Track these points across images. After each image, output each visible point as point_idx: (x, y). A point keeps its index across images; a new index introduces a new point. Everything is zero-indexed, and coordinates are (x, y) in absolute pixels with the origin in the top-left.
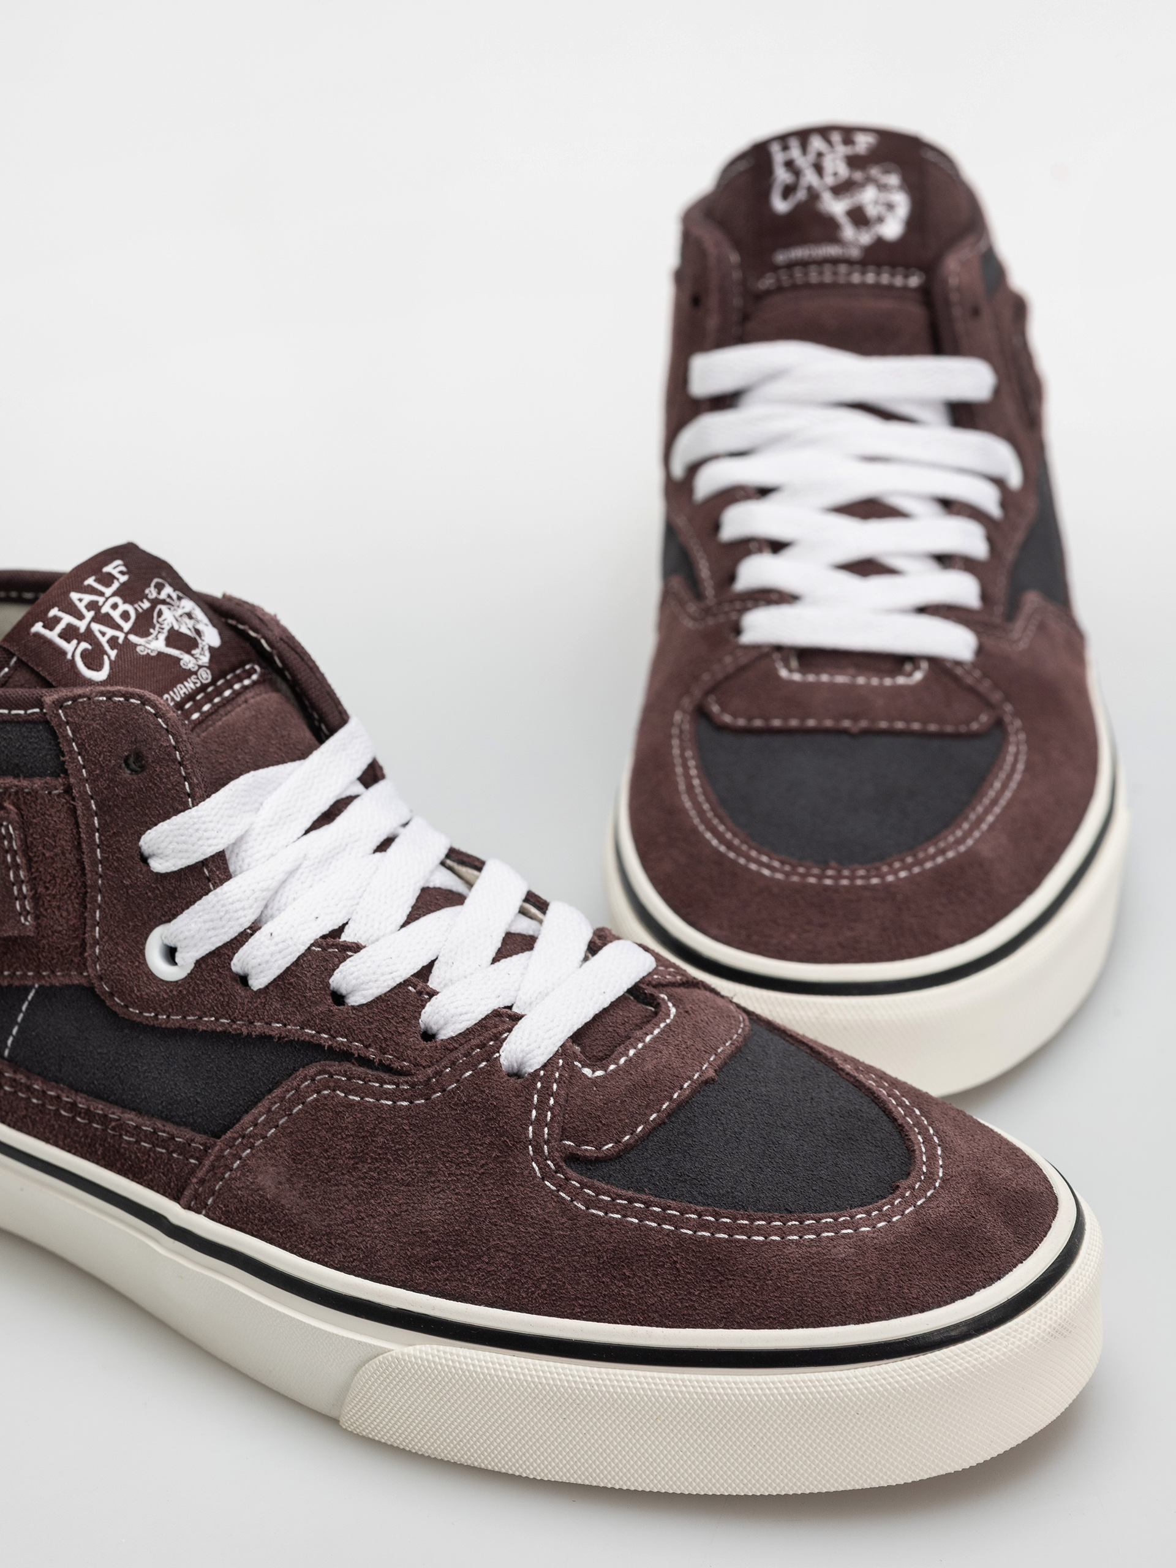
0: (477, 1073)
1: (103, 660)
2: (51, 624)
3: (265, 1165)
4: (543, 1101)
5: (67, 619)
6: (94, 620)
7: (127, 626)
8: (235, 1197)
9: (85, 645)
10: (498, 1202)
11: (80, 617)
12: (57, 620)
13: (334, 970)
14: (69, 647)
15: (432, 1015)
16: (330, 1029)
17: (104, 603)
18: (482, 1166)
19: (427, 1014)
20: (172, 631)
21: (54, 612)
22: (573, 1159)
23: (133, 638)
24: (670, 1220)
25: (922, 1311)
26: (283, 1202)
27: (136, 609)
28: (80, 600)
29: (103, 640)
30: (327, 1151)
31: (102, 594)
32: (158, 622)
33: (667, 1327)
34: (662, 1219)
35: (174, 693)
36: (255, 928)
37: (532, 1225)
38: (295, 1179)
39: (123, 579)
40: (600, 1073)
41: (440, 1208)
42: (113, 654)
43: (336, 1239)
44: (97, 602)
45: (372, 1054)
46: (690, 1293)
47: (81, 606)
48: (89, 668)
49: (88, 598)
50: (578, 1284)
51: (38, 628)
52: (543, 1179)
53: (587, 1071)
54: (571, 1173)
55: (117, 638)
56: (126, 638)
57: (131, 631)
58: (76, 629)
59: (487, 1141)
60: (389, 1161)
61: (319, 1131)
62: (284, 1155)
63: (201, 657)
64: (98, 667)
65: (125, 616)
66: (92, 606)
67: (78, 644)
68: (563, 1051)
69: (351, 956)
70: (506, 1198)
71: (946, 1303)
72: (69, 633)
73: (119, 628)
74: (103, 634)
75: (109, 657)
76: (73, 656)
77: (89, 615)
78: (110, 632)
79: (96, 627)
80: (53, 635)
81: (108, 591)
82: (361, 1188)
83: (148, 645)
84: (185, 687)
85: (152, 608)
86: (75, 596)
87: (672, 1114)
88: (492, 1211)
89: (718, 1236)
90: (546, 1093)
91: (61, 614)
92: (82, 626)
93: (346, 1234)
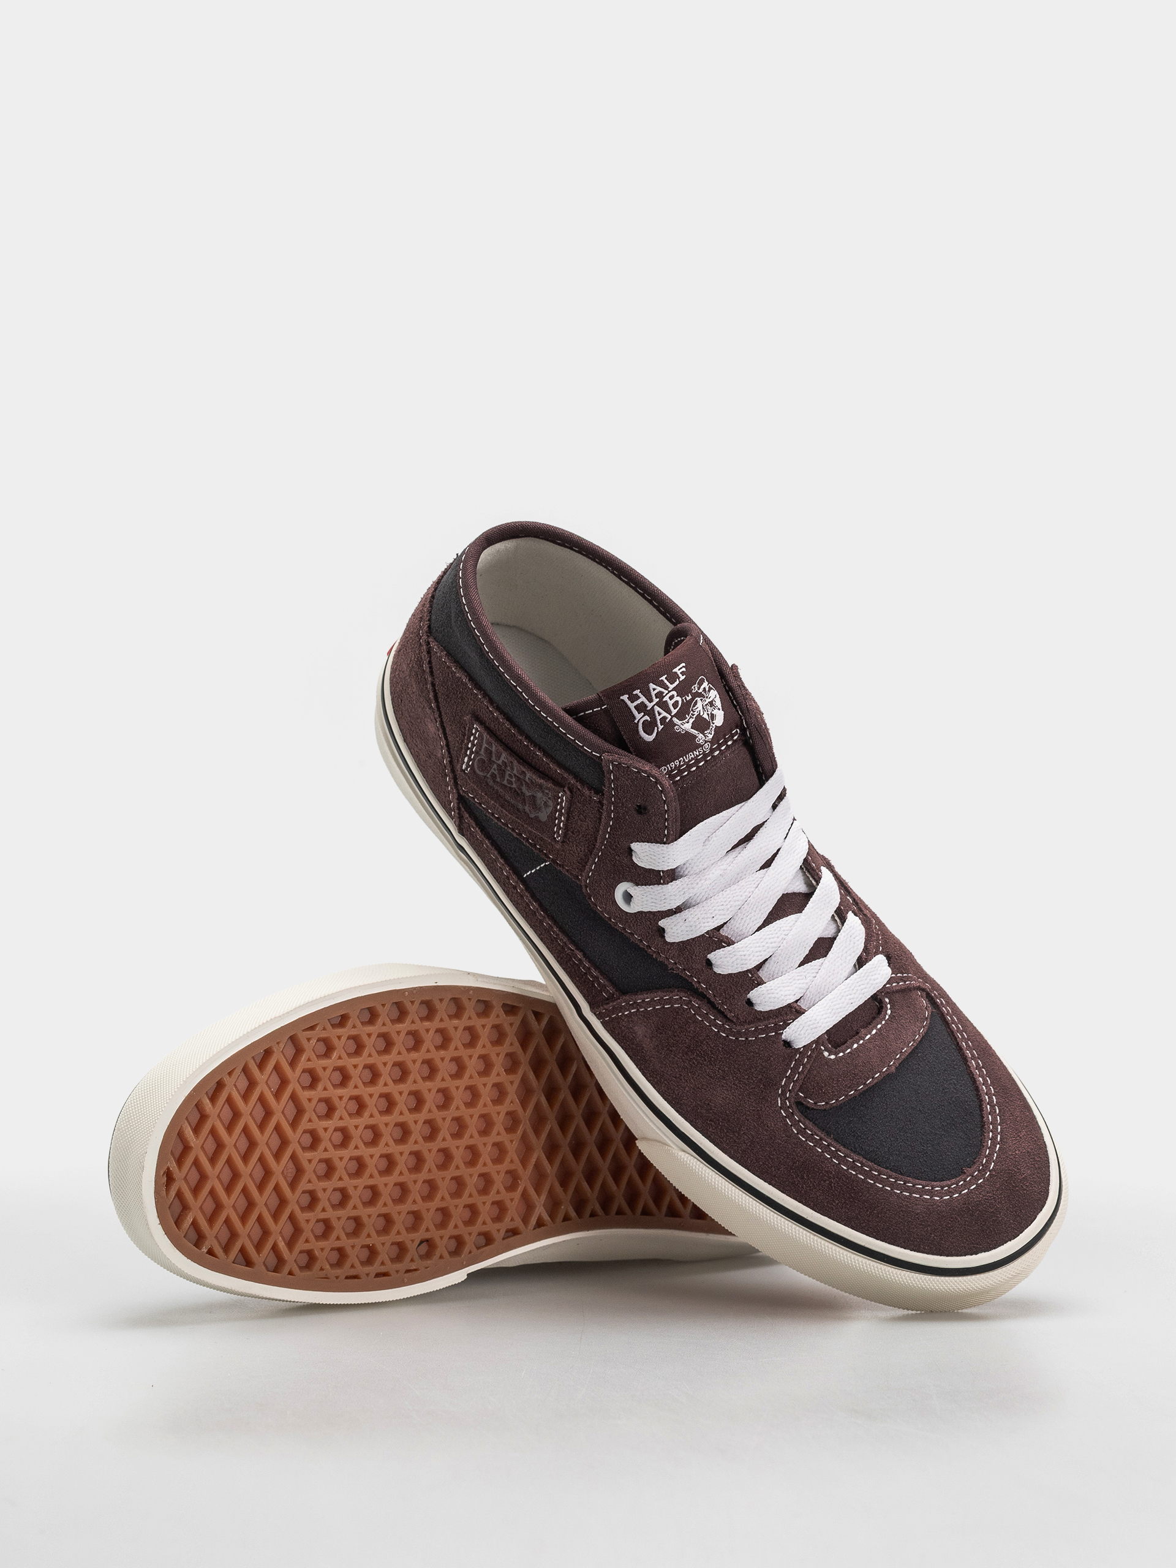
0: (768, 1038)
1: (654, 729)
2: (633, 698)
3: (641, 1024)
4: (796, 1067)
5: (643, 699)
6: (657, 704)
7: (674, 712)
8: (620, 1028)
9: (647, 718)
10: (754, 1110)
11: (651, 701)
12: (637, 697)
13: (712, 951)
14: (638, 716)
15: (755, 995)
16: (699, 979)
17: (667, 694)
18: (752, 1088)
19: (753, 995)
20: (699, 716)
21: (637, 692)
22: (799, 1104)
23: (675, 720)
24: (838, 1157)
25: (947, 1256)
26: (644, 1045)
27: (683, 700)
28: (654, 689)
29: (658, 718)
30: (675, 1036)
31: (666, 688)
32: (692, 710)
33: (816, 1211)
34: (834, 1155)
35: (686, 758)
36: (679, 910)
37: (766, 1130)
38: (654, 1040)
39: (682, 678)
40: (833, 1057)
41: (723, 1098)
42: (661, 727)
43: (664, 1080)
44: (663, 693)
45: (718, 1001)
46: (833, 1201)
47: (653, 693)
48: (644, 732)
49: (659, 689)
50: (778, 1170)
51: (625, 697)
52: (781, 1108)
53: (826, 1054)
54: (796, 1111)
55: (667, 718)
56: (671, 718)
57: (675, 716)
58: (646, 706)
59: (760, 1077)
60: (705, 1060)
61: (675, 1024)
62: (653, 1025)
63: (709, 735)
64: (650, 733)
65: (675, 705)
66: (660, 695)
67: (644, 716)
68: (818, 1041)
69: (724, 947)
70: (758, 1110)
71: (961, 1255)
72: (641, 708)
73: (669, 712)
74: (660, 714)
75: (658, 729)
76: (638, 721)
77: (656, 700)
78: (664, 714)
79: (657, 709)
80: (632, 706)
81: (671, 687)
82: (686, 1064)
83: (681, 726)
84: (694, 754)
85: (692, 699)
86: (652, 686)
87: (863, 1093)
88: (749, 1113)
89: (859, 1176)
90: (799, 1062)
91: (640, 694)
92: (650, 705)
93: (670, 1081)
